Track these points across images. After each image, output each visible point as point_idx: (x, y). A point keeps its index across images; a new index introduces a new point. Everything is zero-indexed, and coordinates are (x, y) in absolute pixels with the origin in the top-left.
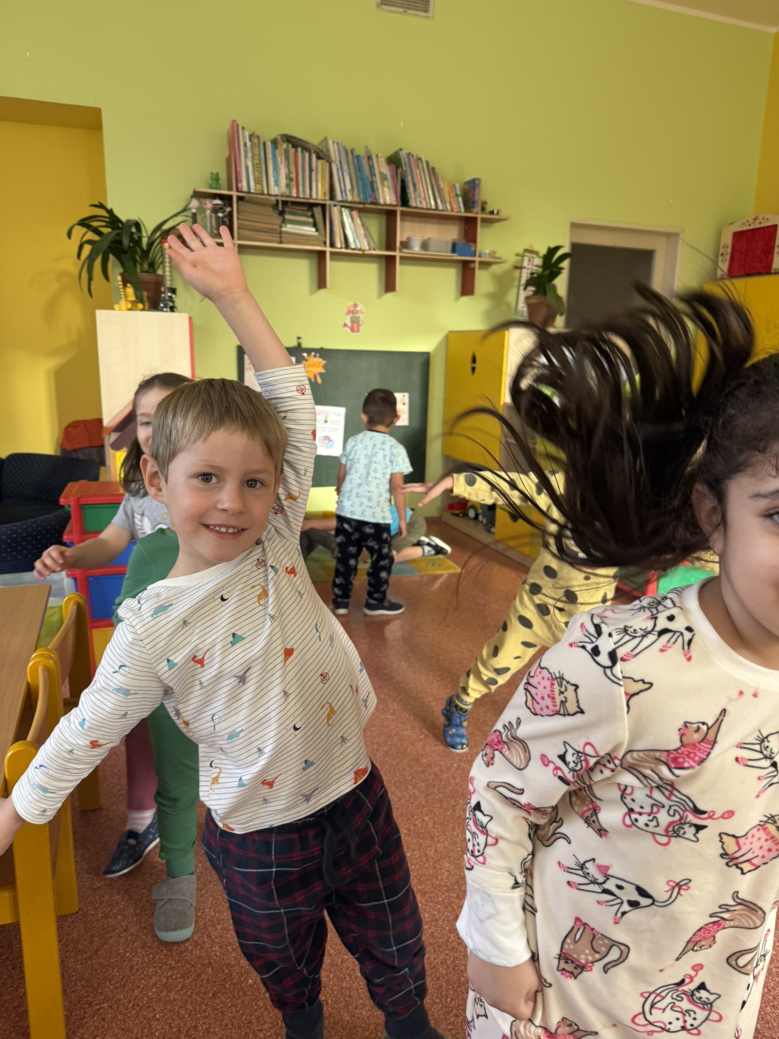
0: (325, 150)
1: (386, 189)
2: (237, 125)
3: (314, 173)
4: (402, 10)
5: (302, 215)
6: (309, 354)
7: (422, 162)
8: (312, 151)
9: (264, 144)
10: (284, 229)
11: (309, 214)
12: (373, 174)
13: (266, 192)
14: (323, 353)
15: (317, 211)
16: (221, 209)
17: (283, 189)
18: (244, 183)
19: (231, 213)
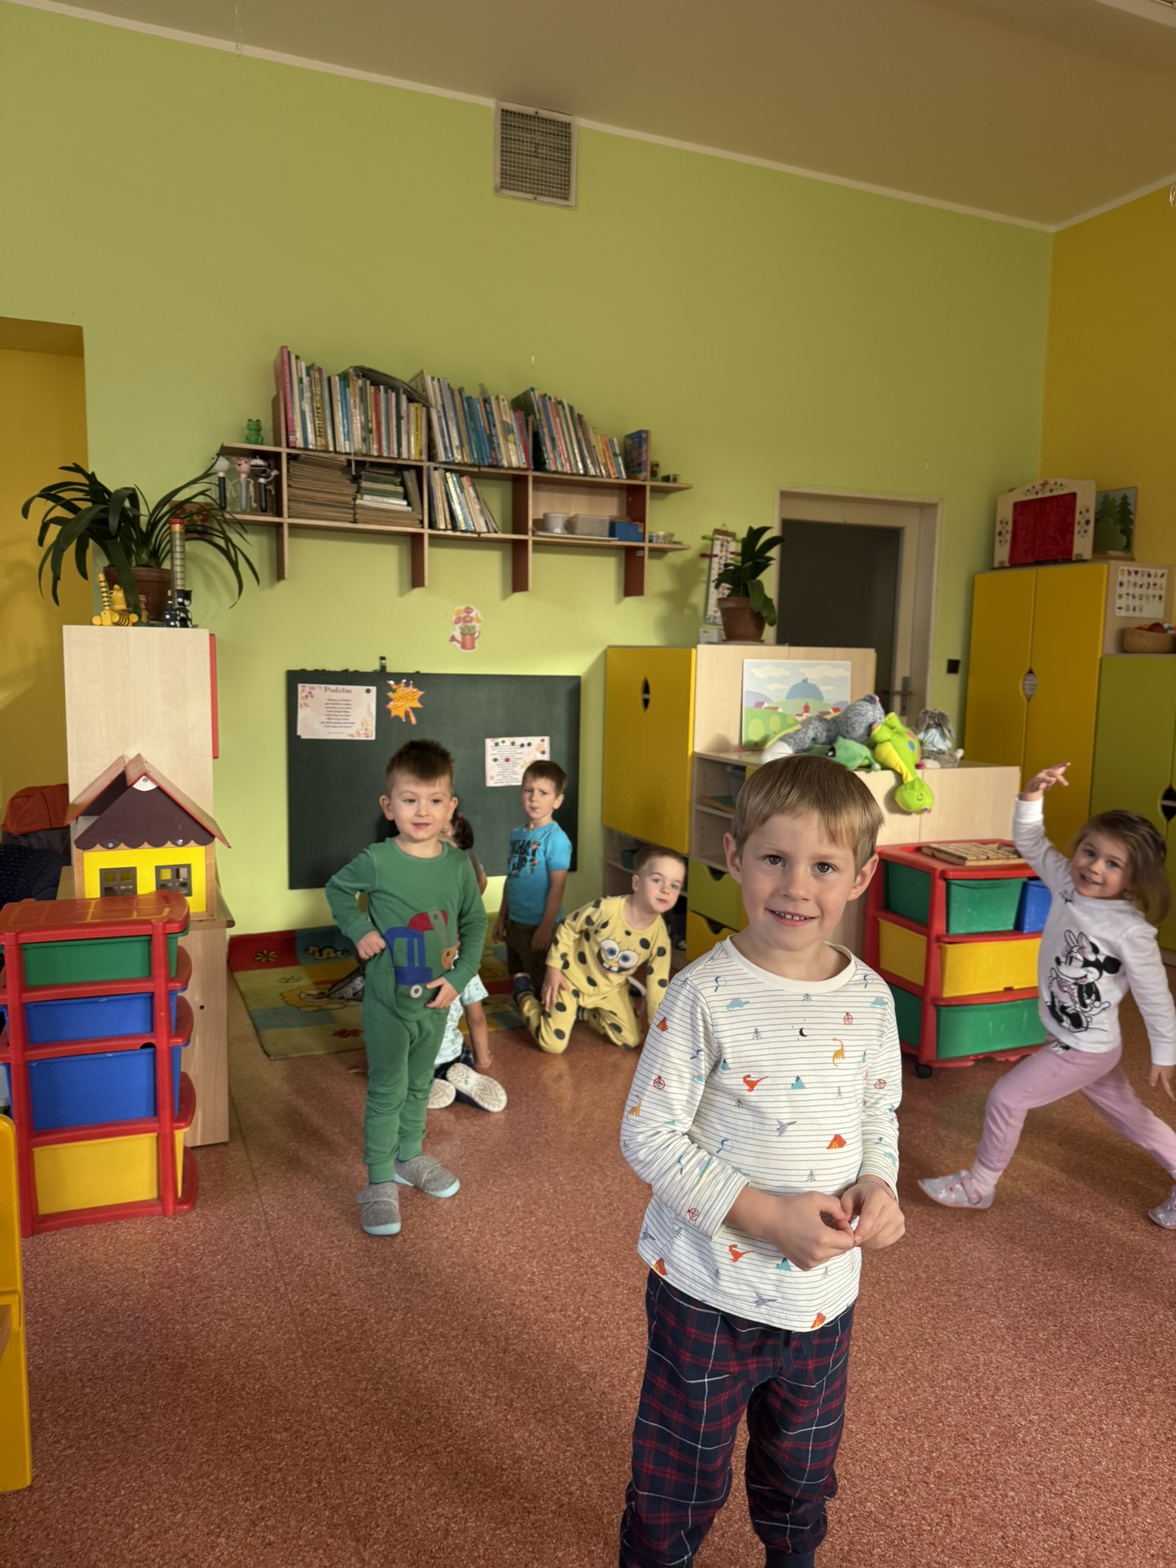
0: (420, 389)
1: (511, 446)
2: (289, 353)
3: (403, 422)
4: (531, 196)
5: (386, 482)
6: (398, 682)
7: (563, 407)
8: (401, 391)
9: (329, 379)
10: (358, 502)
11: (398, 480)
12: (491, 424)
13: (331, 448)
14: (417, 679)
15: (410, 477)
16: (263, 472)
17: (358, 445)
18: (299, 434)
19: (278, 478)
